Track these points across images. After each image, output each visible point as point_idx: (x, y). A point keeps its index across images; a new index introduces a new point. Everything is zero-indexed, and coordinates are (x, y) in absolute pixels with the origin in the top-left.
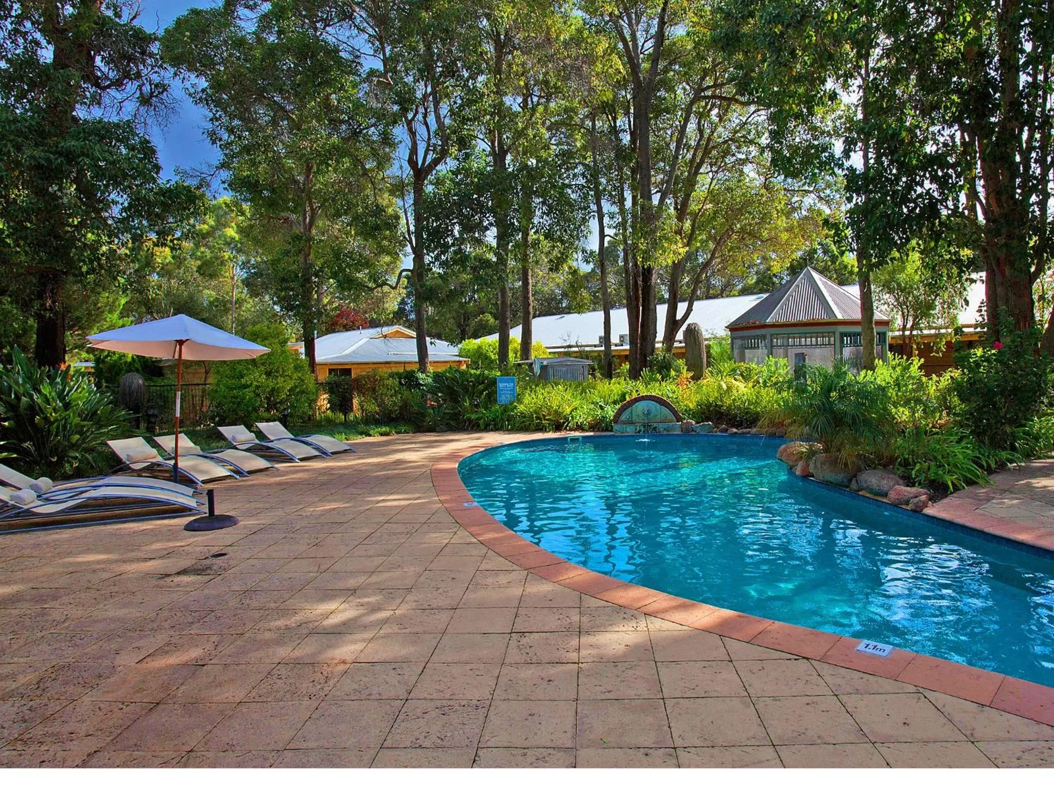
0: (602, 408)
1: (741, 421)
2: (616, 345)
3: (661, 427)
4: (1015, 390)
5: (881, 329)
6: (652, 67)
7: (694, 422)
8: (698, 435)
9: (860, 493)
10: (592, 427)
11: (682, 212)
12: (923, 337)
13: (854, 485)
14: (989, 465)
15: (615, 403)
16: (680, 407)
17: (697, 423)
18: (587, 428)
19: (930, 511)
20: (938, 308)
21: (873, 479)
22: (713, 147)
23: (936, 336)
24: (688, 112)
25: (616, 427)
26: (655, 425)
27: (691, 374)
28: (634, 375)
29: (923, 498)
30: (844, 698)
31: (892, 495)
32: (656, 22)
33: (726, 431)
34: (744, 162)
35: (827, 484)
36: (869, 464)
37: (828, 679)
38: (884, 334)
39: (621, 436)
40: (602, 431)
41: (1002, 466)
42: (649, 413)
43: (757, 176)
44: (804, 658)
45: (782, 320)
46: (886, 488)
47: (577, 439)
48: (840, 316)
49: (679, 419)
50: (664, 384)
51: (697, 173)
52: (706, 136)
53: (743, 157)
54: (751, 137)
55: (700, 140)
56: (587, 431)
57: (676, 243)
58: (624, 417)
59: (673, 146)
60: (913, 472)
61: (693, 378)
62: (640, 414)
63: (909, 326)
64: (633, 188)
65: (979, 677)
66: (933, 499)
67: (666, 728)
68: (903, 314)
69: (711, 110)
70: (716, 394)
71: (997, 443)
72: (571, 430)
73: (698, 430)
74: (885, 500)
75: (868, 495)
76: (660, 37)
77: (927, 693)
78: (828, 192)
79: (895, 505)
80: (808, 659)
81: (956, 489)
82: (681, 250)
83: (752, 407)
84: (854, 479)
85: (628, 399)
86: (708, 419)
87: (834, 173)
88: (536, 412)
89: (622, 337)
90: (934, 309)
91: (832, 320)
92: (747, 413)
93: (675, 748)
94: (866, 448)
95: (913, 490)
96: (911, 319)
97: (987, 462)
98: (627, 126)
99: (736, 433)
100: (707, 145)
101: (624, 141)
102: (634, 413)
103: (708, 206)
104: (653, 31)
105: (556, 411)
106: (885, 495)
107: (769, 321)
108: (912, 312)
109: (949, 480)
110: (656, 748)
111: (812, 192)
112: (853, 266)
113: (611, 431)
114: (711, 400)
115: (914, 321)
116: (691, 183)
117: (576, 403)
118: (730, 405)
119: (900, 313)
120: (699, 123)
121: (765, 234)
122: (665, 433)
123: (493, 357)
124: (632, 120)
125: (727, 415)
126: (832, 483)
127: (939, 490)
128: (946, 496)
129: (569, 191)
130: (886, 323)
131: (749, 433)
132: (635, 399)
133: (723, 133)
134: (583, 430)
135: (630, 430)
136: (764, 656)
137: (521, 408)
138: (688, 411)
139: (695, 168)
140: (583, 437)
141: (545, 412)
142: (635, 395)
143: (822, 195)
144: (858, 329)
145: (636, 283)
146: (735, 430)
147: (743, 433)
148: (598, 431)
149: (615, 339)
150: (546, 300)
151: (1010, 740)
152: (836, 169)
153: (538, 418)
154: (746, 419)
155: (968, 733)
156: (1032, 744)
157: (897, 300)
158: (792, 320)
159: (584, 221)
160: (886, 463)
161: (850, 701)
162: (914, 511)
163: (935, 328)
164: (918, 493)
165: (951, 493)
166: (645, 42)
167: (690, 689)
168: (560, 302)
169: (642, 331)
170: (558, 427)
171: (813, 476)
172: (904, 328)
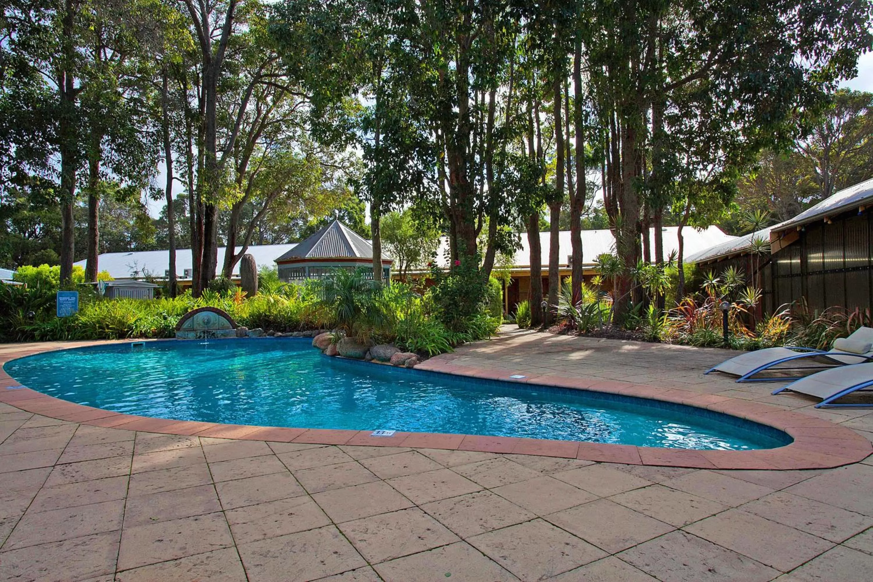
0: (165, 318)
1: (285, 327)
2: (181, 278)
3: (219, 333)
4: (467, 293)
5: (386, 266)
6: (219, 51)
7: (247, 329)
8: (250, 338)
9: (373, 361)
10: (155, 335)
11: (240, 169)
12: (412, 275)
13: (368, 357)
14: (453, 343)
15: (177, 315)
16: (236, 317)
17: (249, 329)
18: (150, 335)
19: (417, 366)
20: (422, 255)
21: (381, 350)
22: (268, 124)
23: (421, 274)
24: (248, 94)
25: (178, 333)
26: (214, 331)
27: (245, 293)
28: (196, 295)
29: (414, 358)
30: (362, 461)
31: (394, 359)
32: (224, 16)
33: (273, 334)
34: (290, 138)
35: (349, 358)
36: (377, 341)
37: (351, 454)
38: (388, 270)
39: (183, 341)
40: (166, 337)
41: (460, 344)
42: (208, 322)
43: (301, 152)
44: (332, 445)
45: (317, 256)
46: (388, 355)
47: (141, 344)
48: (358, 255)
49: (235, 326)
50: (222, 300)
51: (254, 142)
52: (262, 116)
53: (291, 134)
54: (297, 121)
55: (258, 117)
56: (150, 338)
57: (235, 188)
58: (186, 325)
59: (235, 118)
60: (407, 344)
61: (247, 297)
62: (201, 322)
63: (403, 268)
64: (199, 144)
65: (450, 438)
66: (420, 360)
67: (216, 500)
68: (400, 258)
69: (267, 96)
70: (265, 308)
71: (458, 328)
72: (135, 337)
73: (250, 335)
74: (389, 364)
75: (378, 362)
76: (227, 29)
77: (418, 450)
78: (351, 169)
79: (396, 366)
80: (335, 445)
81: (434, 355)
82: (239, 195)
83: (294, 316)
84: (368, 352)
85: (189, 311)
86: (258, 326)
87: (355, 146)
88: (98, 322)
89: (186, 271)
90: (419, 256)
91: (353, 258)
92: (290, 321)
93: (223, 511)
94: (376, 331)
95: (408, 354)
96: (405, 262)
97: (452, 340)
98: (196, 93)
99: (281, 336)
100: (264, 120)
101: (192, 104)
102: (195, 323)
103: (263, 169)
104: (222, 22)
105: (120, 321)
106: (389, 360)
107: (307, 256)
108: (405, 258)
109: (430, 348)
110: (205, 515)
111: (340, 168)
112: (368, 231)
113: (174, 337)
114: (261, 311)
115: (407, 263)
116: (249, 149)
117: (140, 315)
118: (276, 315)
119: (398, 258)
120: (257, 104)
121: (306, 195)
122: (223, 337)
123: (54, 282)
124: (201, 89)
125: (274, 323)
126: (352, 357)
127: (423, 355)
128: (428, 359)
129: (140, 136)
130: (390, 262)
131: (291, 335)
132: (197, 310)
133: (275, 115)
134: (147, 337)
135: (191, 336)
136: (301, 448)
137: (83, 319)
138: (242, 321)
139: (252, 138)
140: (146, 342)
141: (108, 321)
142: (196, 308)
143: (348, 171)
144: (371, 265)
145: (199, 219)
146: (280, 334)
147: (286, 336)
148: (161, 337)
149: (179, 272)
150: (115, 241)
151: (470, 463)
152: (357, 144)
153: (100, 327)
154: (289, 326)
155: (445, 464)
156: (482, 463)
157: (396, 249)
158: (325, 256)
159: (154, 163)
160: (390, 340)
161: (366, 463)
162: (408, 368)
163: (420, 270)
164: (411, 356)
165: (431, 357)
166: (214, 30)
167: (238, 475)
168: (129, 243)
169: (204, 260)
170: (122, 335)
171: (339, 355)
172: (400, 270)
